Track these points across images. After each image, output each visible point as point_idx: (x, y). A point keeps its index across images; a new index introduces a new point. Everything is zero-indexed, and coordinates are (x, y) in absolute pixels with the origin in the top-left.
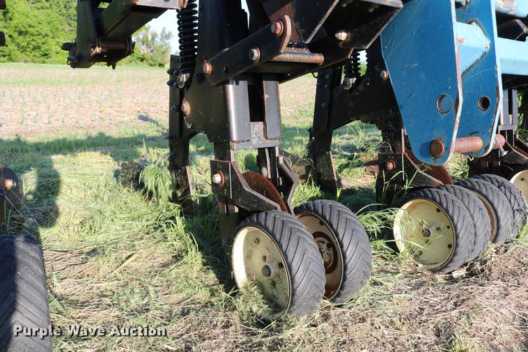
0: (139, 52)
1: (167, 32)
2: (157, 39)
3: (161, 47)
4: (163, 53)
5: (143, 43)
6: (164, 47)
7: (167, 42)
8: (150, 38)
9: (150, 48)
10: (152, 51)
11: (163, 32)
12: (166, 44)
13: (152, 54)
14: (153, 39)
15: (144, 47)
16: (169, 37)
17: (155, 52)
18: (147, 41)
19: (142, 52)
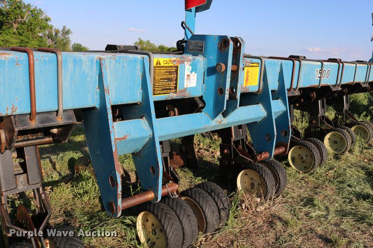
0: (46, 44)
1: (66, 29)
2: (60, 35)
3: (62, 40)
4: (64, 45)
5: (49, 38)
6: (65, 40)
7: (67, 36)
8: (54, 34)
9: (54, 41)
10: (56, 43)
11: (64, 29)
12: (66, 38)
13: (55, 45)
14: (56, 34)
15: (49, 40)
16: (68, 34)
17: (58, 44)
18: (52, 36)
19: (48, 44)
